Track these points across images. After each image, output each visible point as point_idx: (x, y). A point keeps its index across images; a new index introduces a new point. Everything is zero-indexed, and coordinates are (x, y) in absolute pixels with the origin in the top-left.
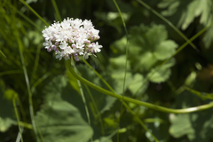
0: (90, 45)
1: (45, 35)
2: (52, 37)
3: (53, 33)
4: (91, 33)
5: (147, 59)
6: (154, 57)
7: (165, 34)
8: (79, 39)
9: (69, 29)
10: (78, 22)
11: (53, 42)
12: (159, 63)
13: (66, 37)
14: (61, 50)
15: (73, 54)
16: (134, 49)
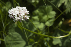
0: (26, 17)
2: (12, 13)
4: (26, 12)
6: (48, 17)
7: (52, 9)
8: (22, 14)
9: (18, 11)
10: (21, 8)
11: (12, 15)
12: (50, 19)
13: (17, 14)
14: (15, 18)
15: (19, 20)
16: (41, 14)
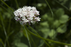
0: (36, 18)
1: (15, 14)
2: (18, 15)
3: (19, 13)
4: (36, 12)
5: (56, 23)
6: (59, 22)
8: (31, 15)
9: (26, 11)
10: (30, 8)
11: (19, 17)
12: (62, 24)
13: (25, 15)
14: (23, 21)
15: (28, 22)
